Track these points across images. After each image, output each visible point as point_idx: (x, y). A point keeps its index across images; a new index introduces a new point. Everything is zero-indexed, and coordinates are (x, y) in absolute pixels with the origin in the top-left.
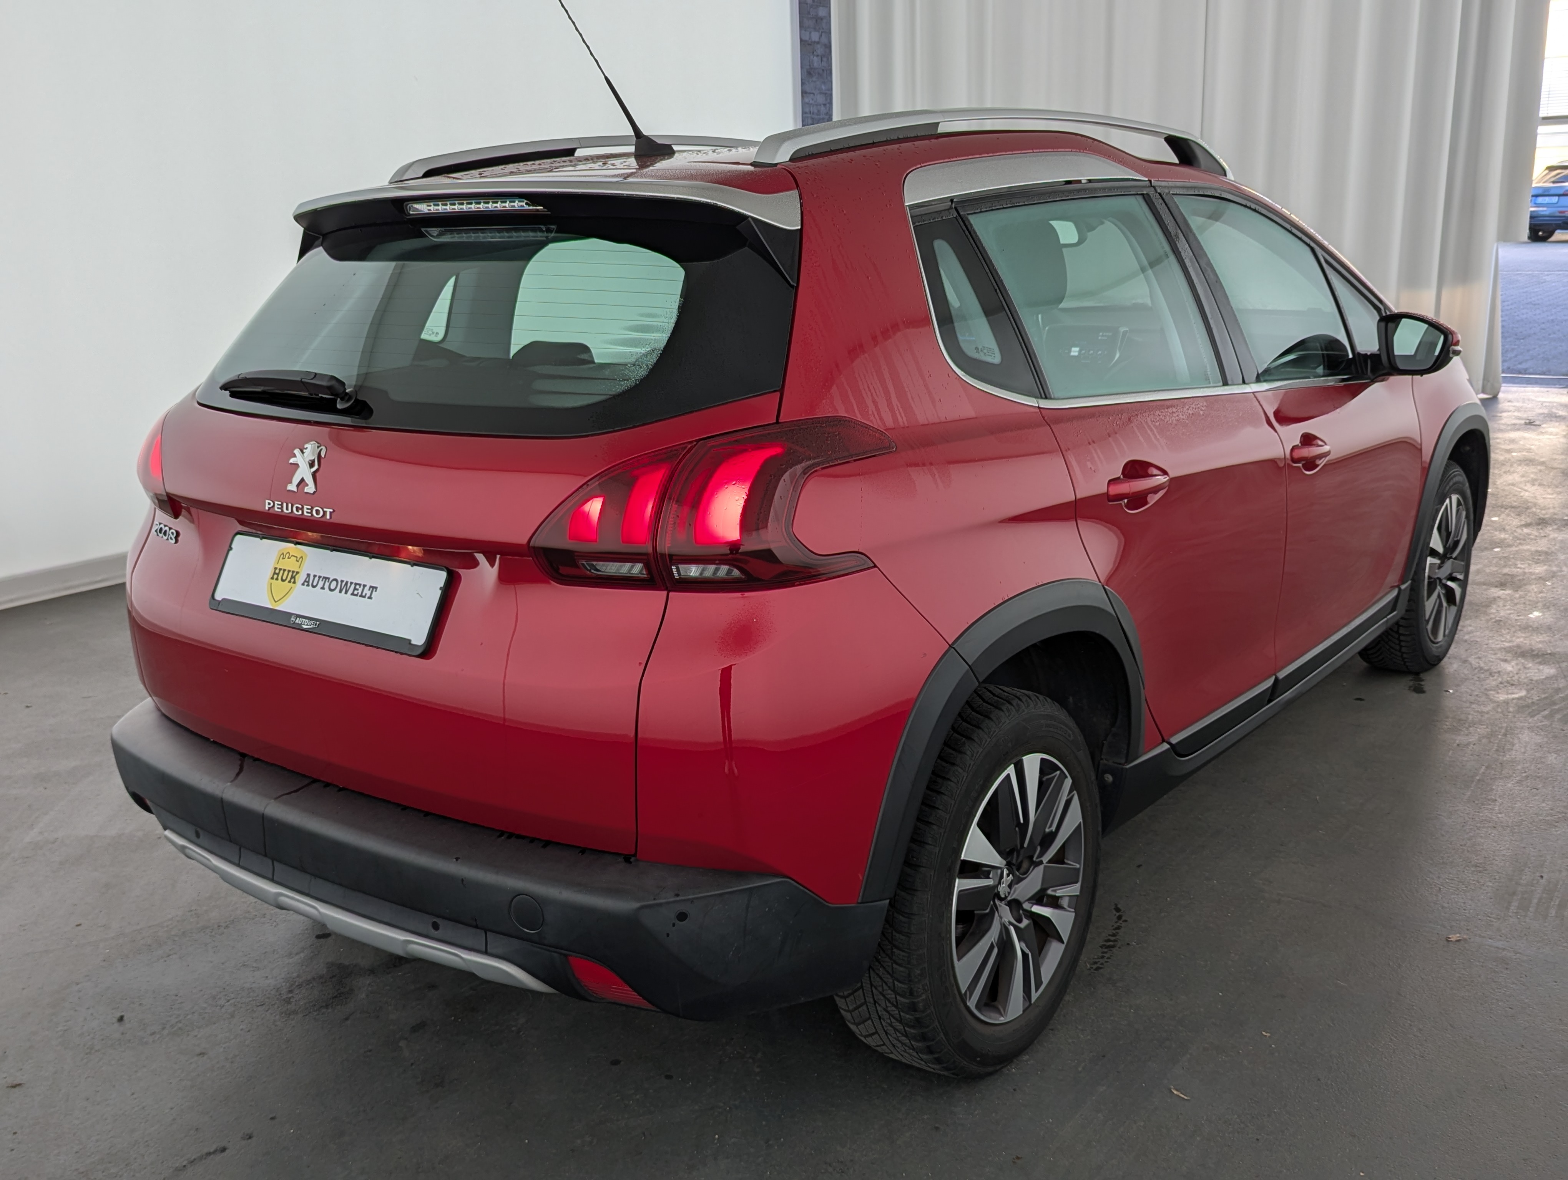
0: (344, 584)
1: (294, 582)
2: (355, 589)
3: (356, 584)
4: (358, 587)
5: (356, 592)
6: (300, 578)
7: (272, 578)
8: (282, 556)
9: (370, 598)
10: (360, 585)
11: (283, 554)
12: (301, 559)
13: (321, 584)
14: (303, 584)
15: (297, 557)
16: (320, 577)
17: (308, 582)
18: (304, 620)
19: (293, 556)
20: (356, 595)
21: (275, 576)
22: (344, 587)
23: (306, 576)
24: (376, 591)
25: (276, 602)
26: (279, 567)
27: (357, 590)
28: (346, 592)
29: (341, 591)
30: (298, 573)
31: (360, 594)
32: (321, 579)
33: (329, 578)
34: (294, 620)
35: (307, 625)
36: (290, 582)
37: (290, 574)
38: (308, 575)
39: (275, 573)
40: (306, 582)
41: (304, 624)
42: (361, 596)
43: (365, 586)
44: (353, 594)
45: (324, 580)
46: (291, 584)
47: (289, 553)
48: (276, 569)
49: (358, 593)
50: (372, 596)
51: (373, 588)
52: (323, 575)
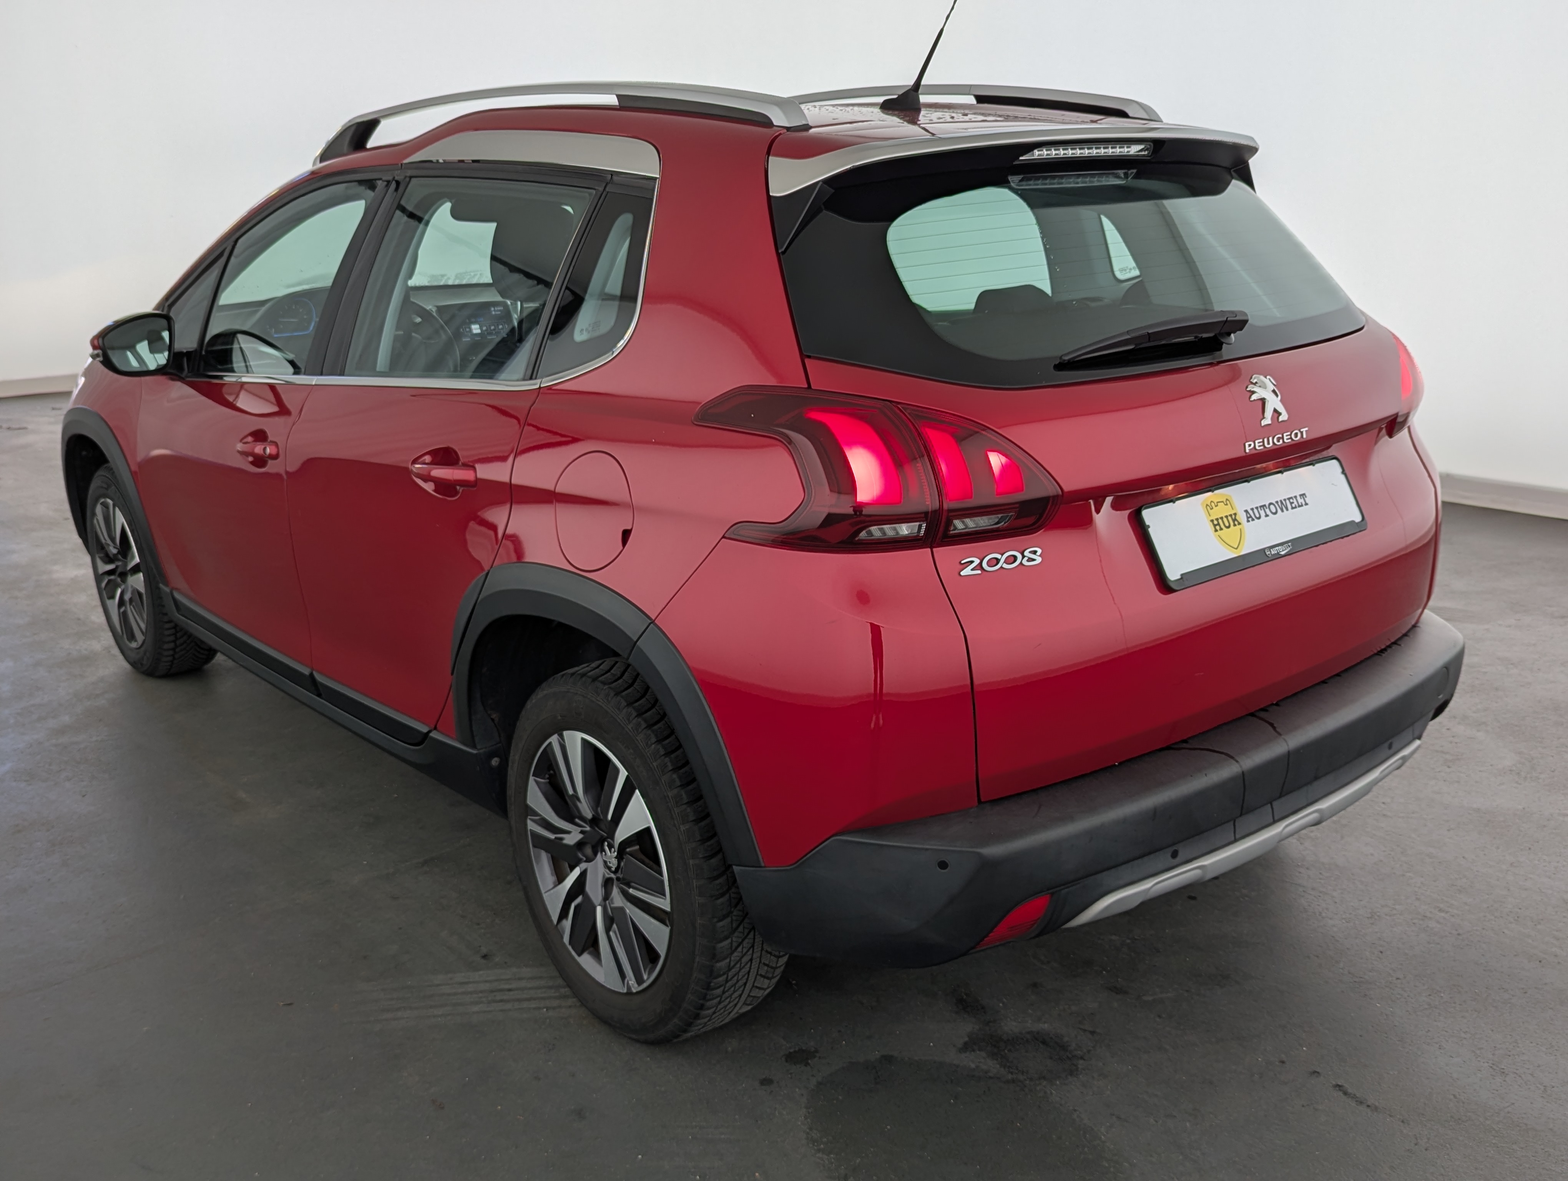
0: (1279, 503)
1: (1239, 524)
2: (1291, 503)
3: (1289, 499)
4: (1291, 500)
5: (1293, 505)
6: (1242, 517)
7: (1216, 531)
8: (1208, 507)
9: (1306, 504)
10: (1291, 498)
11: (1207, 505)
12: (1228, 502)
13: (1262, 513)
14: (1248, 521)
15: (1222, 502)
16: (1257, 508)
17: (1251, 517)
18: (1277, 548)
19: (1218, 502)
20: (1295, 507)
21: (1218, 527)
22: (1282, 505)
23: (1245, 514)
24: (1306, 497)
25: (1236, 549)
26: (1214, 518)
27: (1293, 503)
28: (1287, 509)
29: (1282, 511)
30: (1235, 514)
31: (1297, 505)
32: (1259, 509)
33: (1265, 505)
34: (1269, 553)
35: (1283, 551)
36: (1235, 525)
37: (1229, 518)
38: (1246, 511)
39: (1215, 526)
40: (1249, 518)
41: (1280, 552)
42: (1299, 506)
43: (1296, 497)
44: (1293, 508)
45: (1262, 508)
46: (1238, 527)
47: (1212, 502)
48: (1212, 521)
49: (1295, 505)
50: (1307, 502)
51: (1303, 496)
52: (1258, 505)
